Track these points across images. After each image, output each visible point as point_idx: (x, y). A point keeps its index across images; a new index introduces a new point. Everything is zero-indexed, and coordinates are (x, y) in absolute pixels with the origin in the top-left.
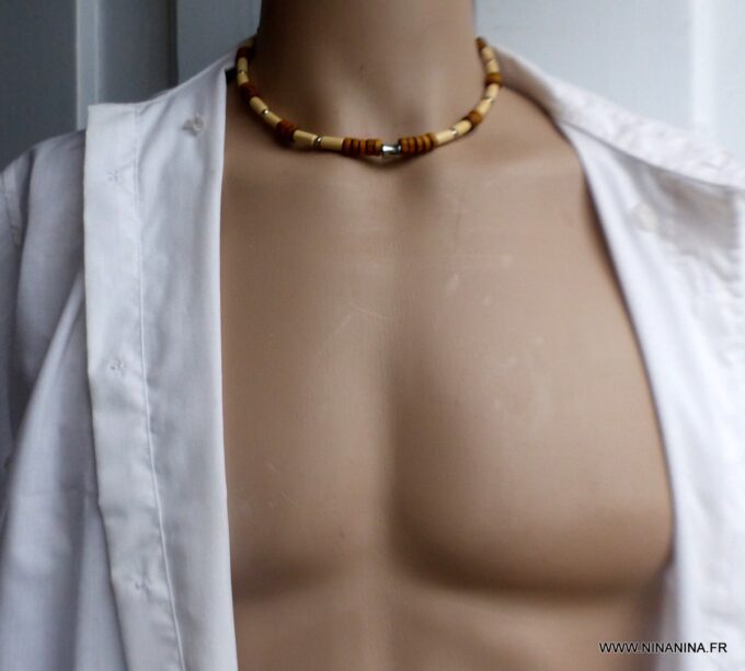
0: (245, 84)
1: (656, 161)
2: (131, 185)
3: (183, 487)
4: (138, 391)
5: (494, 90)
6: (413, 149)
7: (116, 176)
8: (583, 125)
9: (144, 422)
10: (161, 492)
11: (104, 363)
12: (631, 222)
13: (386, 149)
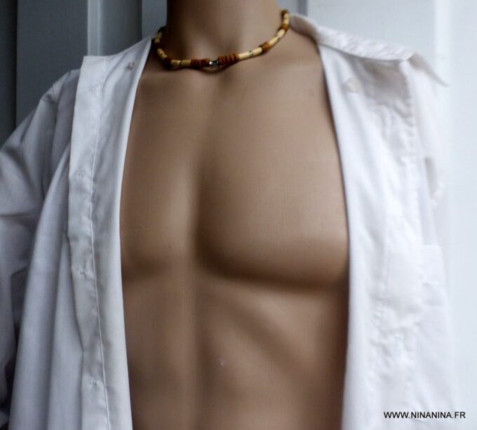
0: (157, 43)
1: (363, 55)
2: (98, 93)
3: (102, 226)
4: (89, 185)
5: (282, 33)
6: (224, 61)
7: (92, 89)
8: (329, 44)
9: (89, 197)
10: (94, 228)
11: (76, 173)
12: (344, 89)
13: (210, 63)
